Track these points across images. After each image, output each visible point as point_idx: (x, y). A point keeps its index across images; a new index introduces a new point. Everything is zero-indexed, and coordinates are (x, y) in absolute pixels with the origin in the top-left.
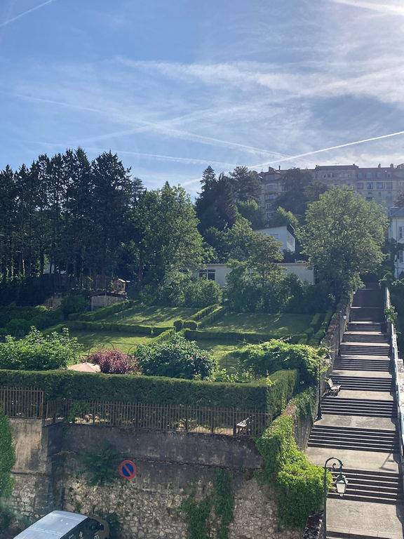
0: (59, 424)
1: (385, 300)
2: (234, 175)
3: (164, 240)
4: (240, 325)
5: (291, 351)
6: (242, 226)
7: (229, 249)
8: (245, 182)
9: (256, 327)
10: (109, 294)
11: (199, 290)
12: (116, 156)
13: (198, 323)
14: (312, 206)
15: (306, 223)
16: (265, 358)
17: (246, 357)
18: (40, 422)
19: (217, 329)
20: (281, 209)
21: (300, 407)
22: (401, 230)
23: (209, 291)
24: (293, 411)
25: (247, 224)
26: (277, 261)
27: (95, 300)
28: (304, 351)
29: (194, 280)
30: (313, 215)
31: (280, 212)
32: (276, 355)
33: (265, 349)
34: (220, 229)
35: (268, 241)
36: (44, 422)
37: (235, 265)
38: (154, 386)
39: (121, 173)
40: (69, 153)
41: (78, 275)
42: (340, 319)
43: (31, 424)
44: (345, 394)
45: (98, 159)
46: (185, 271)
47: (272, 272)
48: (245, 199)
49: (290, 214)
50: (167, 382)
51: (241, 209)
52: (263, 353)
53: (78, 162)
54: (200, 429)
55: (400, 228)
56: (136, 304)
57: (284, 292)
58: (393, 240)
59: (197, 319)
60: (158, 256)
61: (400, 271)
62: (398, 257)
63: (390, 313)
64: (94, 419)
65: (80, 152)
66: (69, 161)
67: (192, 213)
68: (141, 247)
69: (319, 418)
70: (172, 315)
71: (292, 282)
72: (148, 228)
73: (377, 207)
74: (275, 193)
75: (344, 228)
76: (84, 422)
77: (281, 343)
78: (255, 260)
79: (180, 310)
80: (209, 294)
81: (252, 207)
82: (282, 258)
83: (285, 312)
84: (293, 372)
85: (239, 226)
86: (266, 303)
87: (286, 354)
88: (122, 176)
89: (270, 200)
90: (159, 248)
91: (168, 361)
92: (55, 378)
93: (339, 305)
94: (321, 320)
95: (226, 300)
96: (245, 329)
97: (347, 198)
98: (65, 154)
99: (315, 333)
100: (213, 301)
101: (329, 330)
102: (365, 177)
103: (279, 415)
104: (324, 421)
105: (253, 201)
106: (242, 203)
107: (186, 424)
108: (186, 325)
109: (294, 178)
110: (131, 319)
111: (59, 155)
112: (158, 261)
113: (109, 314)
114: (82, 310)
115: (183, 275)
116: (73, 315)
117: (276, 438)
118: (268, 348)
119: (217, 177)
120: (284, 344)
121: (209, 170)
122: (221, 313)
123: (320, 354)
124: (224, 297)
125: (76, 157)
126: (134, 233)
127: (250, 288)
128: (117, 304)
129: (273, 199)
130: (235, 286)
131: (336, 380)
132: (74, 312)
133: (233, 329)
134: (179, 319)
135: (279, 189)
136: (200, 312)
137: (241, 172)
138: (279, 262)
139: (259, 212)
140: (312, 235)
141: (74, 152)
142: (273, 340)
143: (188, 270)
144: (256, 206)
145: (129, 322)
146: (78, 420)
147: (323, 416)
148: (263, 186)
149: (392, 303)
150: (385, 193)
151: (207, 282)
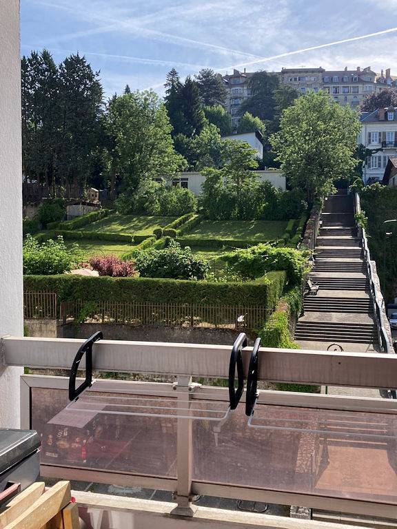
0: (71, 324)
1: (355, 205)
2: (199, 78)
3: (137, 148)
4: (217, 232)
5: (279, 254)
6: (209, 133)
7: (197, 157)
8: (210, 86)
9: (232, 234)
10: (84, 204)
11: (175, 199)
12: (83, 58)
13: (177, 231)
14: (287, 111)
15: (280, 129)
16: (255, 261)
17: (237, 261)
18: (55, 322)
19: (196, 236)
20: (248, 115)
21: (290, 304)
22: (370, 136)
23: (184, 199)
24: (285, 307)
25: (215, 131)
26: (252, 169)
27: (71, 210)
28: (291, 254)
29: (168, 188)
30: (287, 121)
31: (248, 118)
32: (265, 258)
33: (254, 253)
34: (189, 136)
35: (243, 148)
36: (58, 322)
37: (210, 173)
38: (160, 286)
39: (90, 77)
40: (34, 56)
41: (50, 184)
42: (314, 224)
43: (46, 324)
44: (322, 293)
45: (66, 62)
46: (159, 180)
47: (246, 180)
48: (212, 104)
49: (257, 120)
50: (173, 283)
51: (208, 115)
52: (252, 256)
53: (44, 65)
54: (205, 325)
55: (370, 134)
56: (111, 213)
57: (259, 199)
58: (361, 146)
59: (175, 227)
60: (132, 165)
61: (368, 177)
62: (366, 164)
63: (360, 218)
64: (103, 318)
65: (46, 56)
66: (35, 64)
67: (165, 119)
68: (115, 155)
69: (302, 315)
70: (149, 224)
71: (266, 189)
72: (121, 135)
73: (351, 112)
74: (240, 98)
75: (318, 134)
76: (94, 321)
77: (269, 247)
78: (231, 168)
79: (156, 219)
80: (184, 203)
81: (219, 112)
82: (257, 165)
83: (259, 219)
84: (283, 273)
85: (207, 133)
86: (241, 211)
87: (274, 257)
88: (91, 80)
89: (235, 105)
90: (133, 156)
91: (165, 265)
92: (66, 281)
93: (312, 211)
94: (296, 226)
95: (202, 208)
96: (223, 236)
97: (322, 103)
98: (30, 57)
99: (291, 238)
100: (189, 210)
101: (306, 235)
102: (331, 81)
103: (274, 311)
104: (307, 318)
105: (220, 106)
106: (208, 108)
107: (192, 321)
108: (166, 233)
109: (262, 81)
110: (108, 228)
111: (24, 57)
112: (132, 170)
113: (87, 223)
114: (59, 219)
115: (157, 184)
116: (51, 224)
117: (276, 330)
118: (256, 251)
119: (183, 81)
120: (271, 247)
121: (173, 73)
122: (197, 222)
123: (304, 256)
124: (199, 205)
125: (41, 60)
126: (107, 141)
127: (225, 196)
128: (93, 213)
129: (239, 104)
130: (210, 194)
131: (315, 281)
132: (52, 220)
133: (211, 237)
134: (156, 227)
135: (245, 92)
136: (177, 221)
137: (207, 75)
138: (255, 170)
139: (226, 117)
140: (286, 141)
141: (40, 55)
142: (260, 244)
143: (162, 179)
144: (223, 112)
145: (108, 230)
146: (89, 320)
147: (305, 313)
148: (228, 90)
149: (362, 208)
150: (350, 97)
151: (182, 191)
